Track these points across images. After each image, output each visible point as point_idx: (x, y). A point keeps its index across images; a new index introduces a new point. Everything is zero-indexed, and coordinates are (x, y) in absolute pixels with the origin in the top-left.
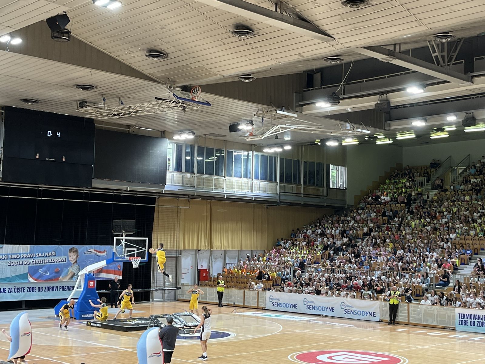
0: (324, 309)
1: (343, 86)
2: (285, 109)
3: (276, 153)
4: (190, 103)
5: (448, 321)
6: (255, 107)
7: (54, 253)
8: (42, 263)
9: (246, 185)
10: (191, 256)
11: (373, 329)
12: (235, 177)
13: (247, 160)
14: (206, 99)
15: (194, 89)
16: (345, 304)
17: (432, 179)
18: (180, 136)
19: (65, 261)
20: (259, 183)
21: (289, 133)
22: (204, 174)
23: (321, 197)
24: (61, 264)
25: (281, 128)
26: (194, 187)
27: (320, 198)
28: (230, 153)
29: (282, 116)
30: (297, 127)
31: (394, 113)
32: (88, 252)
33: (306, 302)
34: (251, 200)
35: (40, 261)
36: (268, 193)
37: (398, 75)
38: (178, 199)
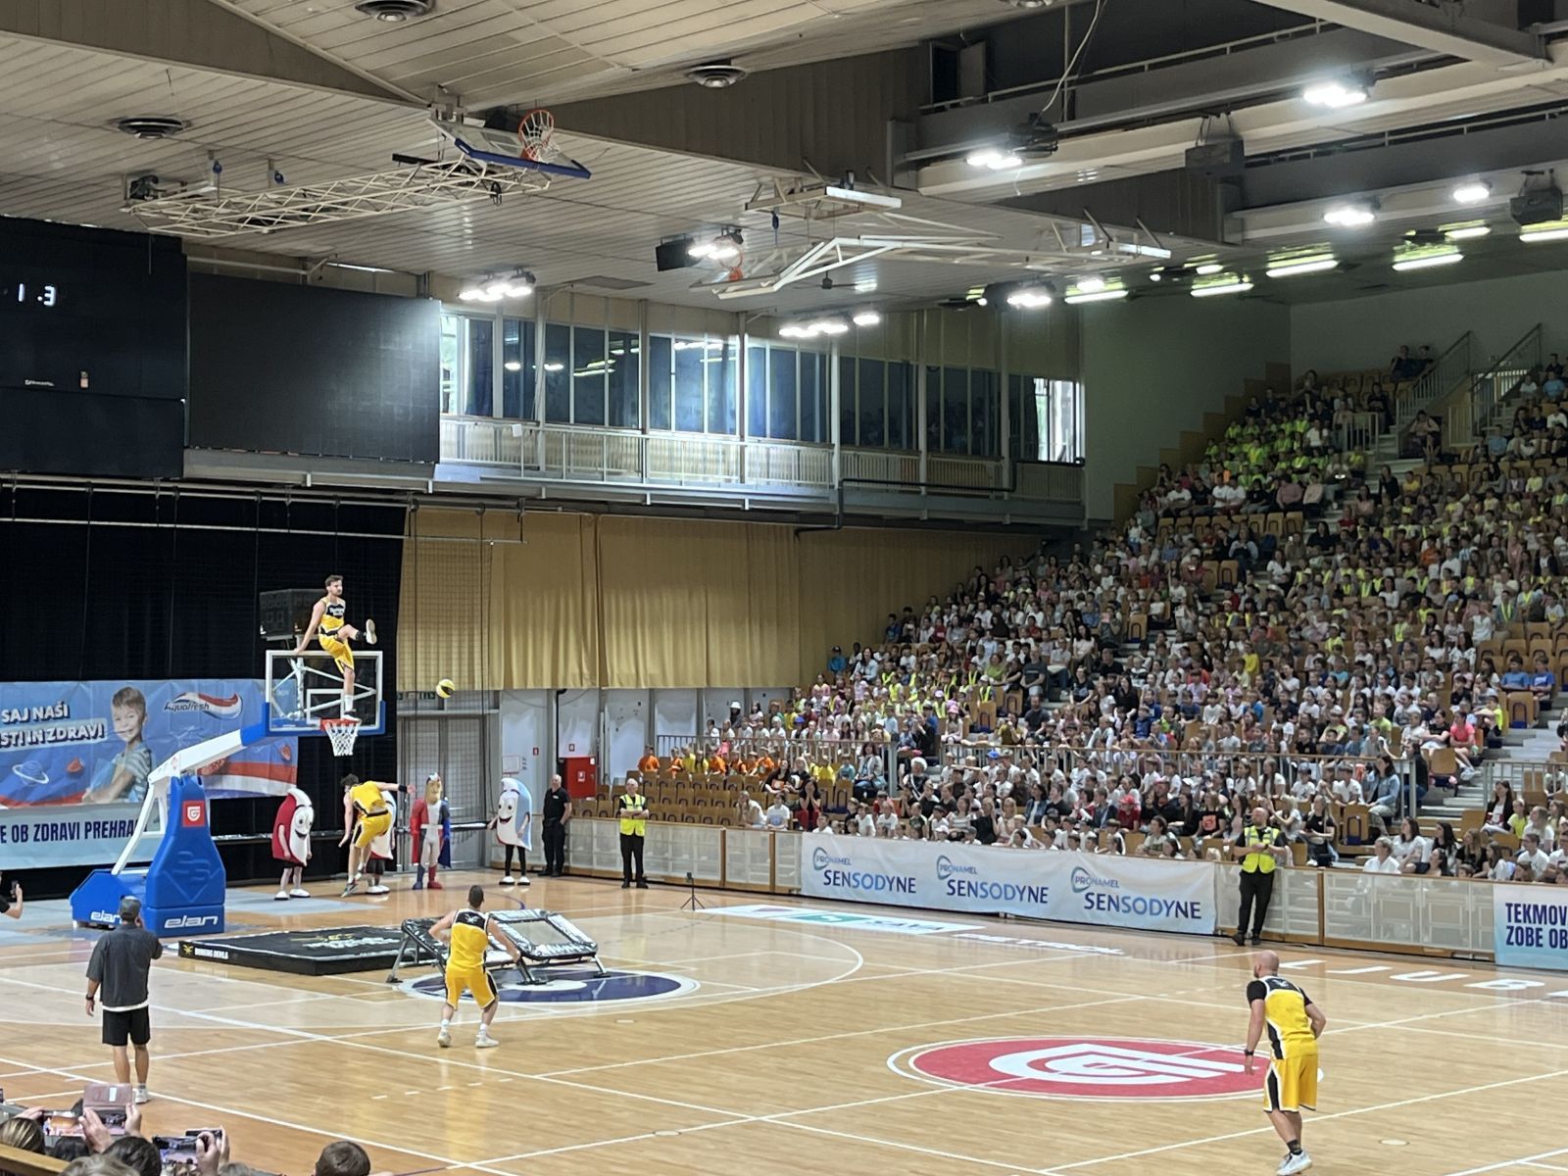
0: (1010, 895)
1: (1066, 89)
2: (856, 179)
3: (824, 340)
4: (518, 169)
5: (1466, 932)
6: (749, 175)
7: (62, 709)
8: (23, 744)
9: (721, 457)
10: (532, 711)
11: (1193, 963)
12: (679, 428)
13: (723, 367)
14: (571, 156)
15: (530, 121)
16: (1086, 876)
17: (1403, 418)
18: (484, 290)
19: (100, 734)
20: (768, 449)
21: (872, 266)
22: (572, 421)
23: (992, 495)
24: (89, 745)
25: (843, 248)
26: (538, 468)
27: (988, 497)
28: (660, 346)
29: (846, 207)
30: (899, 245)
31: (1258, 179)
32: (180, 704)
33: (945, 868)
34: (738, 509)
35: (17, 737)
36: (799, 485)
37: (1269, 41)
38: (481, 514)
